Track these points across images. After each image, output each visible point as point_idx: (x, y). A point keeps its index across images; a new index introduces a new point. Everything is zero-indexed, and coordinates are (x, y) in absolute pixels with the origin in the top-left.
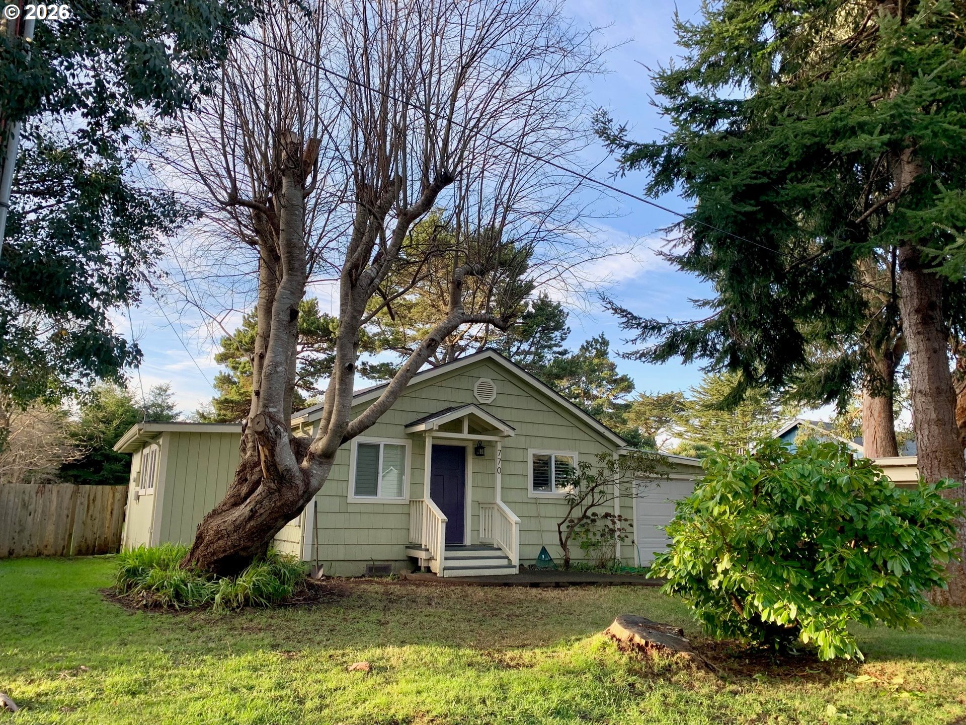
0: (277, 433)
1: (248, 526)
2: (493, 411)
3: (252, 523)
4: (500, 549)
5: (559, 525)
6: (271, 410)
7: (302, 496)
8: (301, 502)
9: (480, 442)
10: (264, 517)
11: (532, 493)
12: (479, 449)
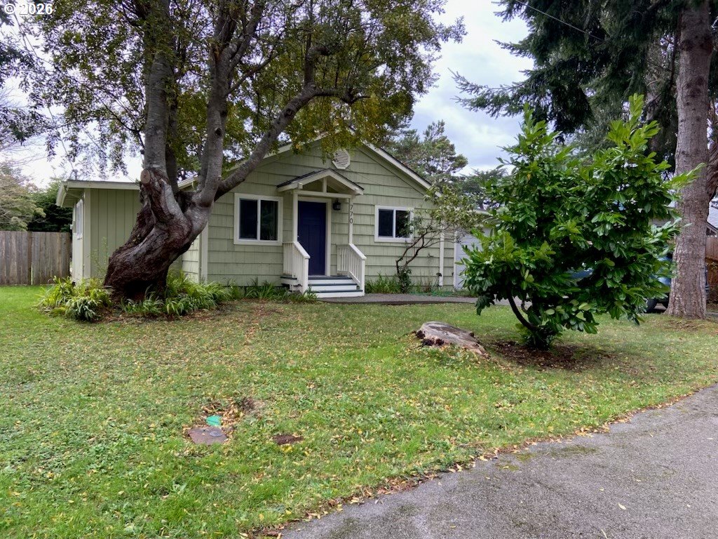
0: (162, 185)
1: (147, 259)
2: (348, 175)
3: (149, 257)
4: (351, 278)
5: (397, 262)
6: (155, 166)
7: (188, 236)
8: (187, 240)
9: (337, 199)
10: (158, 251)
11: (378, 239)
12: (337, 205)
